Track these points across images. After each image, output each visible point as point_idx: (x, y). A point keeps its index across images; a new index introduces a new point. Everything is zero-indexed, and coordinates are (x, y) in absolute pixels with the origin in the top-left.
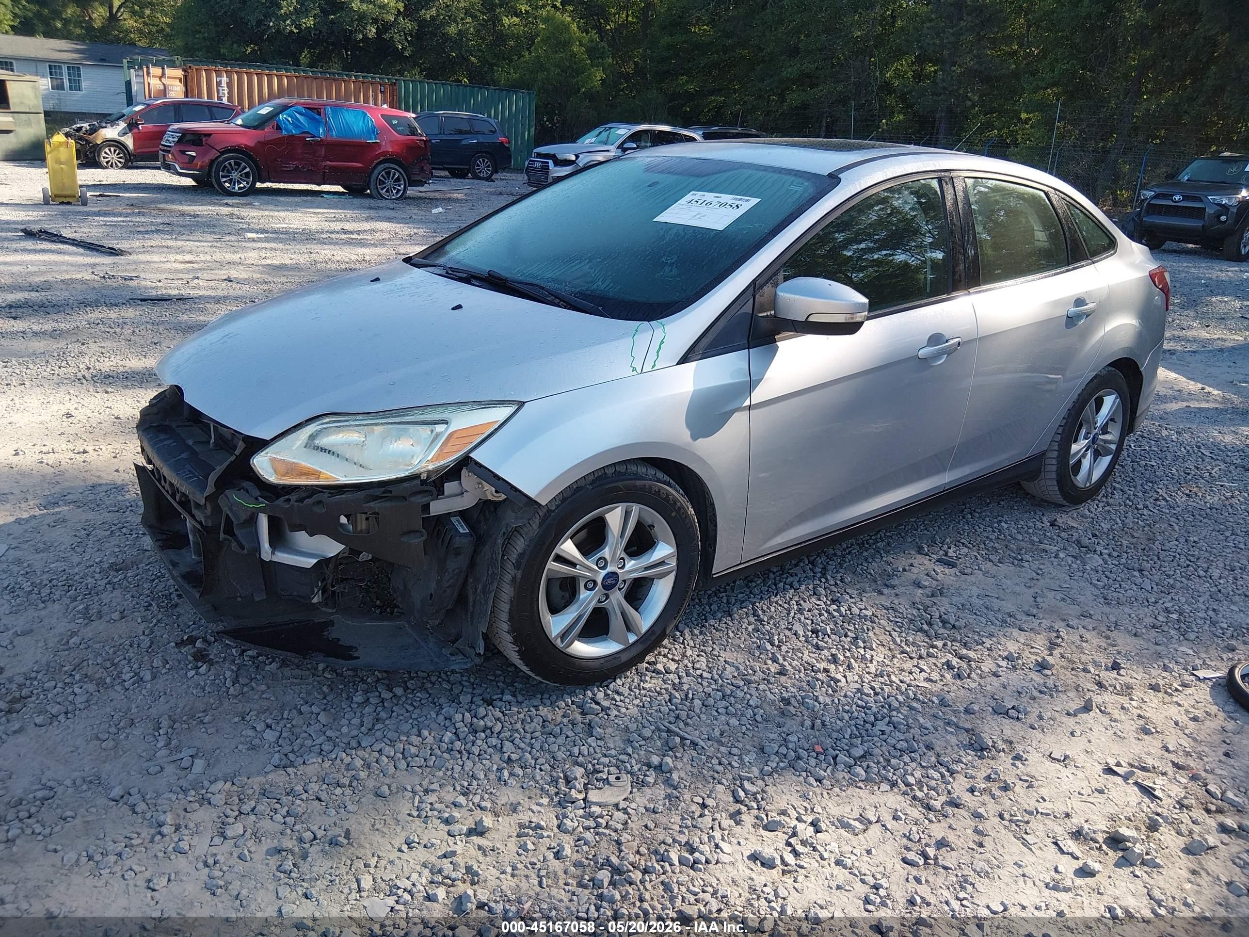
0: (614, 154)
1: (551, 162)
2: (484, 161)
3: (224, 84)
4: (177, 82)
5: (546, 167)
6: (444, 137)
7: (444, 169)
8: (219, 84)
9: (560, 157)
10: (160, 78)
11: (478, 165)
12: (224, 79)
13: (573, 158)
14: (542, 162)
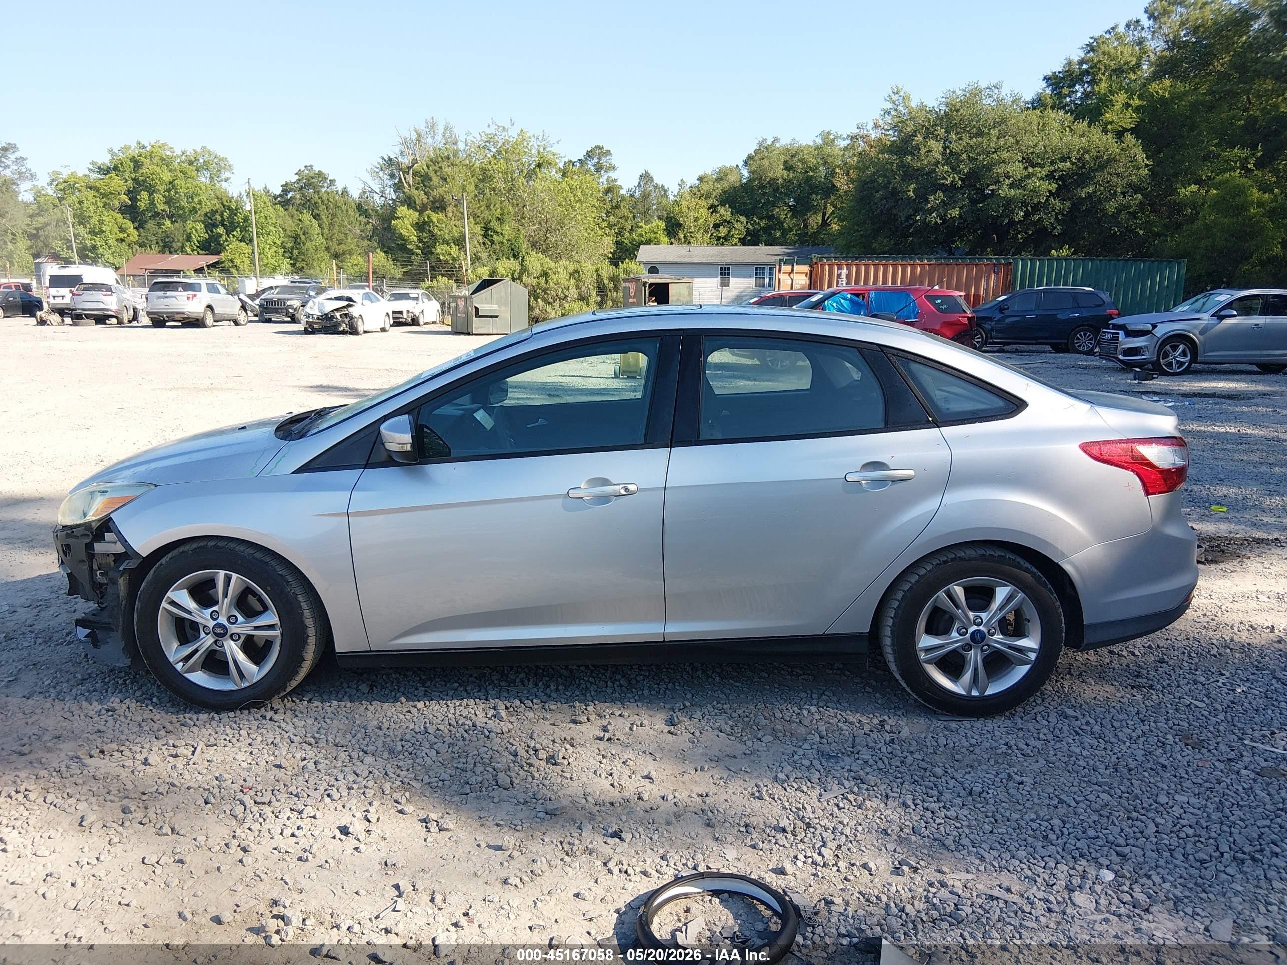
0: (1206, 322)
1: (1121, 333)
2: (1085, 334)
3: (844, 276)
4: (804, 276)
5: (1115, 338)
6: (1040, 312)
7: (1046, 344)
8: (839, 276)
9: (1130, 328)
10: (790, 274)
11: (1078, 339)
12: (845, 272)
13: (1149, 327)
14: (1113, 333)
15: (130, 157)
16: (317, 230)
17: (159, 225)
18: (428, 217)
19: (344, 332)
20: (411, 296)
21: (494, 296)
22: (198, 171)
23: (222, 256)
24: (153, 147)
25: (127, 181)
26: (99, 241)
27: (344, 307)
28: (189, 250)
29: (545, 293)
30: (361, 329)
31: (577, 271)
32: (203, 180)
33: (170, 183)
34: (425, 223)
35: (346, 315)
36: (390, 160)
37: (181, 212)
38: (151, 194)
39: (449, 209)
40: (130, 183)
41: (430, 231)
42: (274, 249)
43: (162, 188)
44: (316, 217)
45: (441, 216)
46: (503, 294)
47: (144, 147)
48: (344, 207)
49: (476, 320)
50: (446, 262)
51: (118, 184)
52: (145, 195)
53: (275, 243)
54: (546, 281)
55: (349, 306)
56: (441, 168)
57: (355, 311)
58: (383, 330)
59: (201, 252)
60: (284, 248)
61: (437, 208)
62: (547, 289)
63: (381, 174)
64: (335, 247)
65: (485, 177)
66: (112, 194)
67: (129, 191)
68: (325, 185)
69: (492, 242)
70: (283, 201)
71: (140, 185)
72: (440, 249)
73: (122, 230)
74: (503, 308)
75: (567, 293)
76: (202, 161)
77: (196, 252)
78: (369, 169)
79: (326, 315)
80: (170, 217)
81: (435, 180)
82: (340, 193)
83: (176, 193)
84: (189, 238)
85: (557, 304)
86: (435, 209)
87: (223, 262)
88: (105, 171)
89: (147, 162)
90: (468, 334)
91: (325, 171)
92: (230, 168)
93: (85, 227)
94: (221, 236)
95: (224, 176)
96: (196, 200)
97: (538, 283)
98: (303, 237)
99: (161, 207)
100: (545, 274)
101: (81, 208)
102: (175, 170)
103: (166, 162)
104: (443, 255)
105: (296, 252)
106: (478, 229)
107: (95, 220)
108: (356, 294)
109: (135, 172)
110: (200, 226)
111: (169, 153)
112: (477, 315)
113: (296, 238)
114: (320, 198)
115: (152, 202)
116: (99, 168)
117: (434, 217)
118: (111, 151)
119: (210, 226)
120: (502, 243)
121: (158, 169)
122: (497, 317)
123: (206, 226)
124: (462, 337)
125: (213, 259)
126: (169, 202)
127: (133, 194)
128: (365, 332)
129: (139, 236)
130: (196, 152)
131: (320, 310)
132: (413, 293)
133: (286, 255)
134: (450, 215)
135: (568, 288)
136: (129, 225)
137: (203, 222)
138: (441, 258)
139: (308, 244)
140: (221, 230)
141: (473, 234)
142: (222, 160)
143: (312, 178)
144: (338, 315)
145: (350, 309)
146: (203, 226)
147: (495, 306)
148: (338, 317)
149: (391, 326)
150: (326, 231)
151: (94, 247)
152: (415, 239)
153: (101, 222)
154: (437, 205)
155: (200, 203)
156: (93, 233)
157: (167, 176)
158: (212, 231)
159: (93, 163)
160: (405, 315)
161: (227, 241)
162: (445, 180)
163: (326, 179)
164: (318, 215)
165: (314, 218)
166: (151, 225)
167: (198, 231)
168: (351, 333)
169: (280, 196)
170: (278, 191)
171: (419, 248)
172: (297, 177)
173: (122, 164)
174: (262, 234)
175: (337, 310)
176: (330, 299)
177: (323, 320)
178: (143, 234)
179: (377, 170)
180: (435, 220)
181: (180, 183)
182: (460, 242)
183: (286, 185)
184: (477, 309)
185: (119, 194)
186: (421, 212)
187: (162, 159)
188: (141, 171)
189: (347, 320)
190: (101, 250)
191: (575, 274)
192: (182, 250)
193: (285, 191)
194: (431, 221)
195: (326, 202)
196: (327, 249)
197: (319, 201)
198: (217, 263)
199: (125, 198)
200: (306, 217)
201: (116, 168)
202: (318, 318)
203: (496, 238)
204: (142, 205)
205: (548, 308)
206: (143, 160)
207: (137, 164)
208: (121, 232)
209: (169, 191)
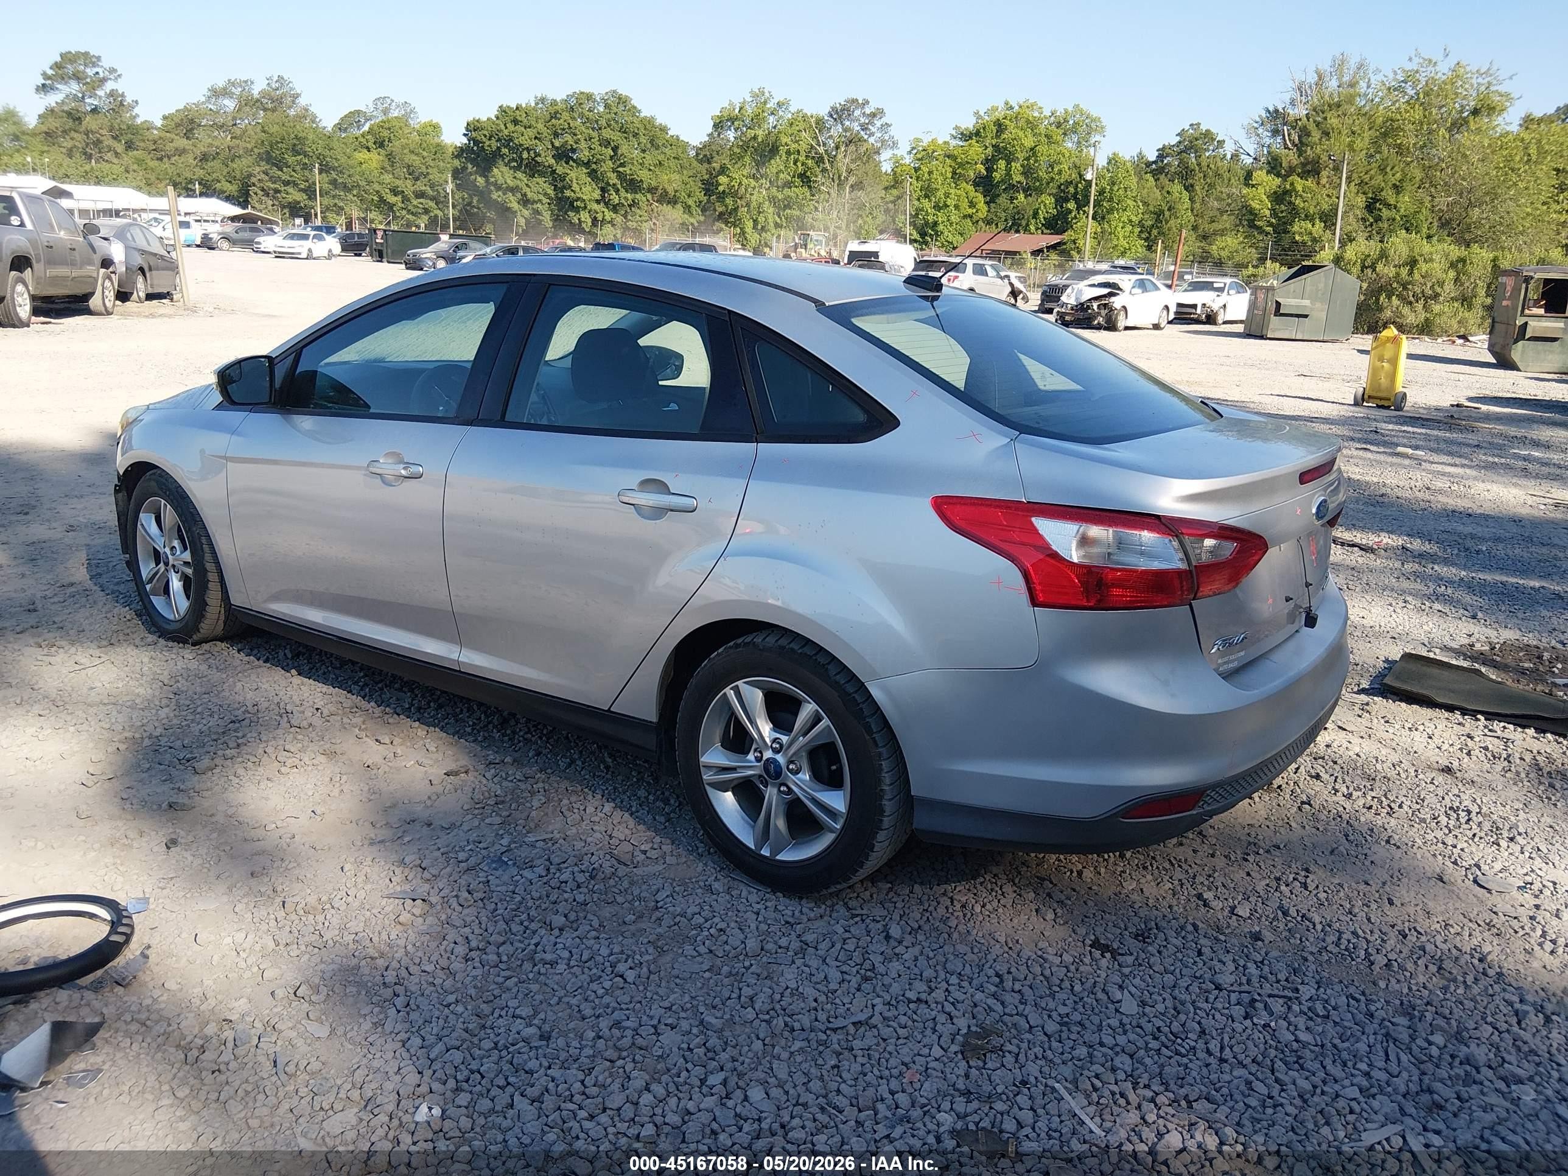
15: (994, 119)
16: (1187, 204)
17: (1012, 199)
18: (1292, 184)
19: (1099, 327)
20: (1215, 285)
21: (1308, 289)
22: (1065, 134)
23: (1065, 237)
24: (1020, 107)
25: (986, 147)
26: (941, 217)
27: (1104, 296)
28: (1032, 228)
29: (1405, 288)
30: (1121, 323)
31: (1463, 260)
32: (1070, 145)
33: (1032, 149)
34: (1286, 192)
35: (1105, 305)
36: (1276, 111)
37: (1038, 184)
38: (1009, 163)
39: (1324, 173)
40: (990, 150)
41: (1290, 203)
42: (1129, 228)
43: (1021, 156)
44: (1189, 188)
45: (1310, 183)
46: (1321, 286)
47: (1012, 108)
48: (1226, 175)
49: (1275, 321)
50: (1304, 243)
51: (977, 151)
52: (1002, 164)
53: (1131, 221)
54: (1411, 273)
55: (1111, 295)
56: (1325, 119)
57: (1117, 302)
58: (1156, 327)
59: (1045, 231)
60: (1143, 226)
61: (1309, 172)
62: (1409, 283)
63: (1260, 131)
64: (1205, 226)
65: (1388, 131)
66: (968, 163)
67: (987, 160)
68: (1211, 148)
69: (1378, 219)
70: (1156, 169)
71: (1003, 152)
72: (1299, 227)
73: (972, 204)
74: (1318, 305)
75: (1439, 290)
76: (1071, 122)
77: (1039, 231)
78: (1245, 123)
79: (1082, 304)
80: (1025, 191)
81: (1316, 135)
82: (1229, 157)
83: (1036, 161)
84: (1035, 215)
85: (1419, 306)
86: (1304, 175)
87: (1065, 244)
88: (966, 136)
89: (1011, 126)
90: (1262, 337)
91: (1213, 130)
92: (1101, 130)
93: (930, 201)
94: (1070, 212)
95: (1092, 141)
96: (1056, 170)
97: (1398, 274)
98: (1167, 213)
99: (1017, 178)
100: (1412, 263)
101: (929, 180)
102: (1040, 134)
103: (1031, 125)
104: (1300, 234)
105: (1155, 232)
106: (1361, 201)
107: (940, 194)
108: (1125, 281)
109: (997, 137)
110: (1049, 200)
111: (1036, 114)
112: (1278, 313)
113: (1158, 215)
114: (1199, 165)
115: (1008, 170)
116: (962, 134)
117: (1299, 184)
118: (976, 113)
119: (1061, 200)
120: (1394, 220)
121: (1021, 134)
122: (1306, 316)
123: (1056, 200)
124: (1252, 341)
125: (1055, 239)
126: (1027, 172)
127: (989, 163)
128: (1127, 328)
129: (989, 211)
130: (1066, 111)
131: (1077, 299)
132: (1219, 281)
133: (1143, 236)
134: (1324, 181)
135: (1441, 284)
136: (980, 199)
137: (1054, 195)
138: (1297, 238)
139: (1172, 222)
140: (1071, 205)
141: (1350, 207)
142: (1093, 120)
143: (1197, 139)
144: (1095, 305)
145: (1113, 299)
146: (1053, 200)
147: (1306, 302)
148: (1095, 307)
149: (1170, 322)
150: (1197, 205)
151: (935, 224)
152: (1268, 213)
153: (947, 195)
154: (1309, 167)
155: (1060, 172)
156: (937, 207)
157: (1029, 142)
158: (1062, 207)
159: (957, 128)
160: (1199, 311)
161: (1076, 217)
162: (1327, 134)
163: (1213, 139)
164: (1192, 186)
165: (1186, 189)
166: (1003, 200)
167: (1047, 203)
168: (1106, 329)
169: (1154, 162)
170: (1152, 156)
171: (1271, 225)
172: (1178, 139)
173: (984, 128)
174: (1117, 210)
175: (1096, 299)
176: (1093, 285)
177: (1077, 311)
178: (993, 210)
179: (1256, 125)
180: (1299, 188)
181: (1042, 149)
182: (1328, 219)
183: (1163, 148)
184: (1278, 304)
185: (976, 163)
186: (1285, 178)
187: (1028, 122)
188: (1004, 136)
189: (1104, 312)
190: (941, 227)
191: (1458, 265)
192: (1027, 230)
193: (1161, 157)
194: (1294, 189)
195: (1205, 169)
196: (1195, 228)
197: (1197, 168)
198: (1059, 244)
199: (981, 168)
200: (1177, 188)
201: (978, 133)
202: (1072, 309)
203: (1385, 213)
204: (997, 176)
205: (1406, 310)
206: (1007, 122)
207: (1000, 127)
208: (970, 207)
209: (1028, 159)
